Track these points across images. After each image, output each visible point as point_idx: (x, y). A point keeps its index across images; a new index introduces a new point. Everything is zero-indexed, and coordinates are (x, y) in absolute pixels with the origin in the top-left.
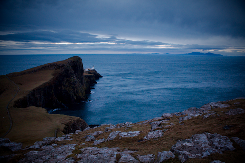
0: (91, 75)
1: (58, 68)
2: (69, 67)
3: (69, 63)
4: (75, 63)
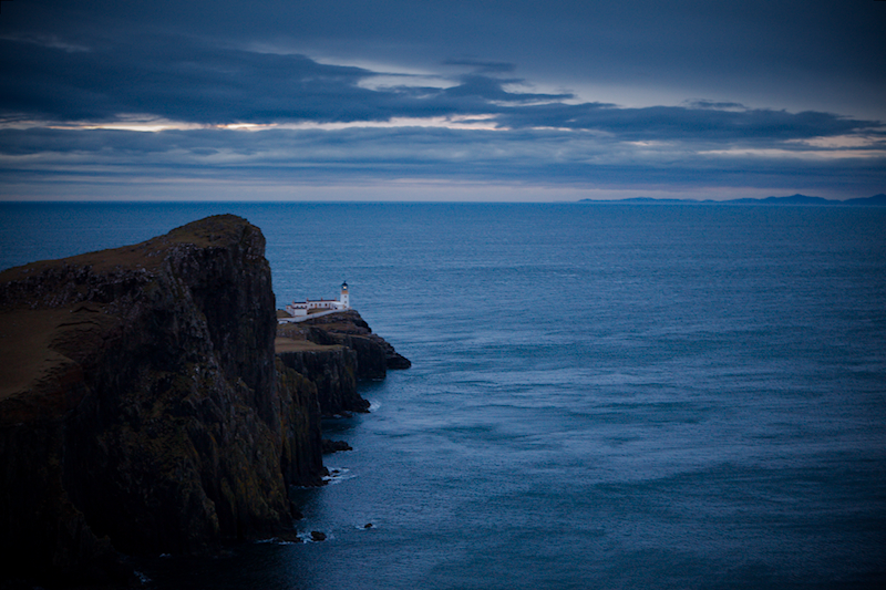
0: (326, 348)
1: (97, 298)
2: (173, 291)
3: (172, 265)
4: (214, 263)
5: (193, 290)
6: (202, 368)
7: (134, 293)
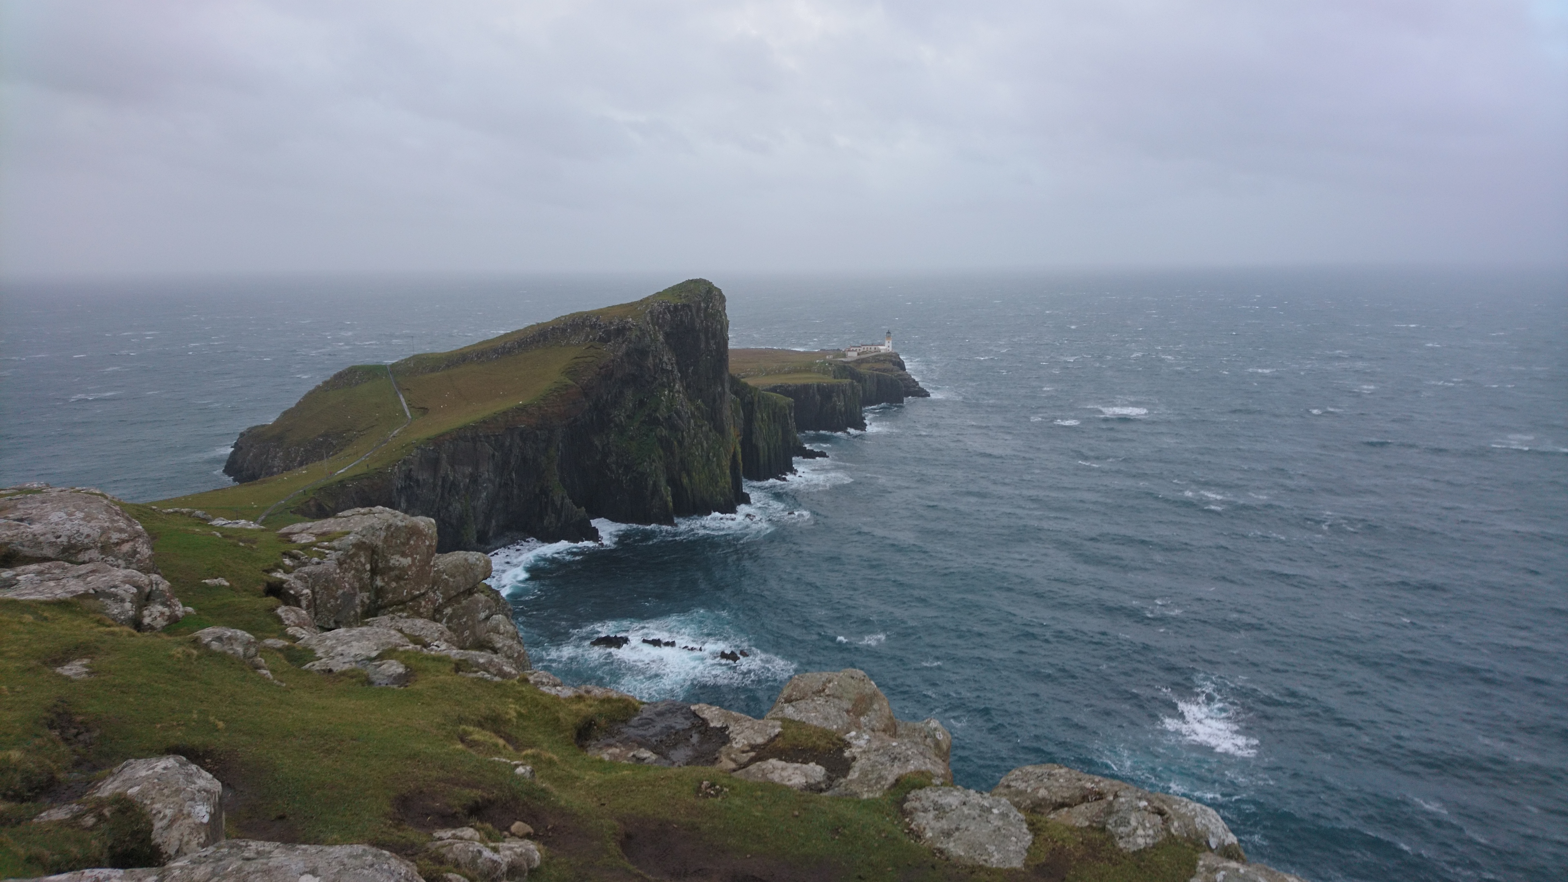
1: (600, 339)
2: (650, 335)
3: (652, 316)
4: (682, 315)
5: (667, 335)
6: (670, 391)
7: (624, 335)
